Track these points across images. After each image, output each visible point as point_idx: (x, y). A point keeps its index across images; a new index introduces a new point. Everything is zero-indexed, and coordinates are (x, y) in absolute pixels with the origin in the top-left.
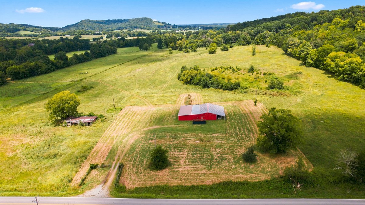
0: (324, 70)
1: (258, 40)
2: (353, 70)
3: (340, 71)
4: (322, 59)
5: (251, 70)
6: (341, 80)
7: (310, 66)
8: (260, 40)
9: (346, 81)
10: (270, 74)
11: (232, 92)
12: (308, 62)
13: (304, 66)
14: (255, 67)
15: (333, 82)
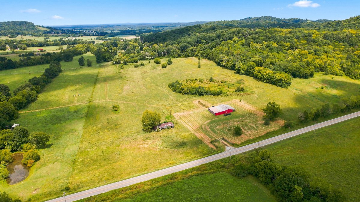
0: (252, 76)
1: (188, 54)
2: (271, 78)
3: (264, 78)
4: (250, 70)
5: (211, 80)
6: (265, 82)
7: (243, 74)
8: (190, 54)
9: (268, 83)
10: (225, 82)
11: (219, 96)
12: (241, 72)
13: (238, 74)
14: (214, 78)
15: (261, 84)
